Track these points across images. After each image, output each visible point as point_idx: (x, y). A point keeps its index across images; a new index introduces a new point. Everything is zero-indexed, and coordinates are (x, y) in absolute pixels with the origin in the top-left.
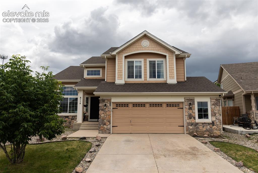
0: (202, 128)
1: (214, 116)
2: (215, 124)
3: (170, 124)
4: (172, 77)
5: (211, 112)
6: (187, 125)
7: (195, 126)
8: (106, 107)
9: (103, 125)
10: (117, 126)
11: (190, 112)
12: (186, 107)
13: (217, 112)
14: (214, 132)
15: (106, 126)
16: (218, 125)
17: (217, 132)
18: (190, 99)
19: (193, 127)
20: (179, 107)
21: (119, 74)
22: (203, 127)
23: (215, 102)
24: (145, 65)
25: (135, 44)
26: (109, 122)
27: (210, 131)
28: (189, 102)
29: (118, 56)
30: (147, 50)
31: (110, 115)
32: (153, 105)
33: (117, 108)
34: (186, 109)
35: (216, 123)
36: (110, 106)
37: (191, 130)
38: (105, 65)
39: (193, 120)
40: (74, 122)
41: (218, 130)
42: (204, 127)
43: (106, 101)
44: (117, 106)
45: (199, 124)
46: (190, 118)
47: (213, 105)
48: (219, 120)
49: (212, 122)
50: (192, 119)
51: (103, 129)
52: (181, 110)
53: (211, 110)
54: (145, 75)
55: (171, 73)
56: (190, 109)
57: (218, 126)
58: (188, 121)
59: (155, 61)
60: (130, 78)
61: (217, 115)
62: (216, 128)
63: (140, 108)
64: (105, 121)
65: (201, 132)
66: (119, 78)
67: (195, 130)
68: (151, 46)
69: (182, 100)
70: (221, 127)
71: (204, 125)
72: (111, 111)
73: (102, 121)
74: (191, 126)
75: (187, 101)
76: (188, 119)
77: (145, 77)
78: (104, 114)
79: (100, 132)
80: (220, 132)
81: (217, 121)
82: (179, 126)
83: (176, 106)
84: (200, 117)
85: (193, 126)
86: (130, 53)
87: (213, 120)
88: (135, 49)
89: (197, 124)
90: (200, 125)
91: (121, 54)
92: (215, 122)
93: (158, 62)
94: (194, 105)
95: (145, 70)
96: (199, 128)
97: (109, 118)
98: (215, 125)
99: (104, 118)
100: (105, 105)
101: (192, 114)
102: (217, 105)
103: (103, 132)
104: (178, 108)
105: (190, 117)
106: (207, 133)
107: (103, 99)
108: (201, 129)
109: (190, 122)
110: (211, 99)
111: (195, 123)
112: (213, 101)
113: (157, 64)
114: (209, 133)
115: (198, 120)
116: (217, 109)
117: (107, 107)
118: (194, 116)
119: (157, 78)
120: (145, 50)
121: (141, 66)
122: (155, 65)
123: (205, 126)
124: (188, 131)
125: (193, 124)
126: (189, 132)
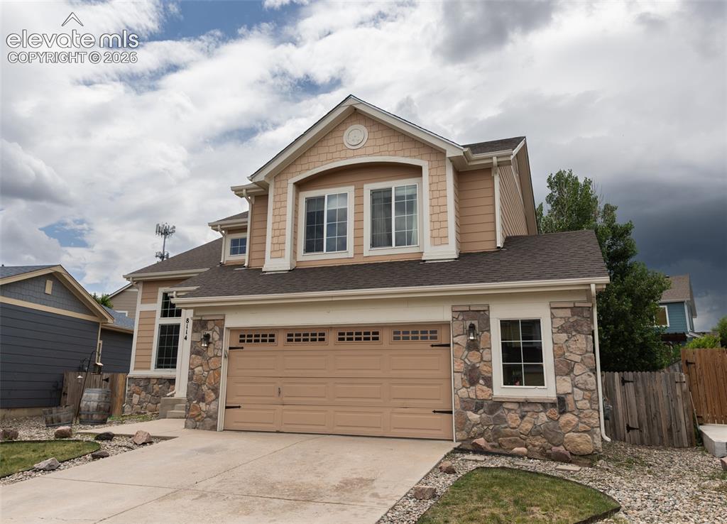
0: (518, 422)
1: (567, 375)
2: (570, 407)
3: (403, 401)
4: (439, 239)
5: (554, 358)
6: (459, 407)
7: (491, 412)
8: (209, 343)
9: (198, 403)
10: (239, 407)
11: (474, 358)
12: (456, 340)
13: (578, 358)
14: (565, 440)
15: (206, 404)
16: (581, 410)
17: (579, 440)
18: (470, 310)
19: (484, 415)
20: (434, 342)
21: (275, 240)
22: (522, 417)
23: (571, 320)
24: (359, 205)
25: (325, 143)
26: (216, 390)
27: (551, 433)
28: (468, 323)
29: (275, 185)
30: (361, 156)
31: (217, 370)
32: (349, 335)
33: (242, 348)
34: (457, 346)
35: (575, 401)
36: (219, 339)
37: (475, 429)
38: (247, 222)
39: (485, 388)
40: (168, 395)
41: (585, 432)
42: (526, 419)
43: (210, 325)
44: (243, 341)
45: (505, 406)
46: (473, 382)
47: (562, 329)
48: (586, 390)
49: (559, 398)
50: (479, 386)
51: (199, 415)
52: (442, 350)
53: (554, 351)
54: (359, 237)
55: (437, 225)
56: (473, 346)
57: (581, 415)
58: (463, 393)
59: (390, 190)
60: (312, 251)
61: (578, 370)
62: (574, 423)
63: (310, 346)
64: (205, 388)
65: (513, 436)
66: (275, 254)
67: (491, 427)
68: (372, 142)
69: (442, 314)
70: (594, 418)
71: (526, 409)
72: (221, 356)
73: (195, 389)
74: (476, 412)
75: (461, 318)
76: (463, 386)
77: (359, 246)
78: (201, 365)
79: (190, 422)
80: (593, 438)
81: (579, 394)
82: (435, 412)
83: (426, 338)
84: (511, 377)
85: (482, 411)
86: (310, 172)
87: (561, 391)
88: (323, 157)
89: (499, 404)
90: (509, 410)
91: (283, 177)
92: (569, 398)
93: (400, 193)
94: (489, 331)
95: (359, 221)
96: (506, 422)
97: (214, 380)
98: (570, 412)
99: (201, 379)
100: (207, 337)
101: (481, 366)
102: (579, 333)
103: (198, 423)
104: (432, 346)
105: (474, 376)
106: (537, 443)
107: (203, 318)
108: (514, 425)
109: (472, 396)
110: (552, 308)
111: (490, 402)
112: (562, 315)
113: (397, 198)
114: (545, 440)
115: (501, 390)
116: (578, 345)
117: (211, 345)
118: (486, 374)
119: (396, 245)
120: (354, 157)
121: (345, 210)
122: (391, 201)
123: (529, 414)
124: (464, 432)
125: (482, 406)
126: (468, 433)
